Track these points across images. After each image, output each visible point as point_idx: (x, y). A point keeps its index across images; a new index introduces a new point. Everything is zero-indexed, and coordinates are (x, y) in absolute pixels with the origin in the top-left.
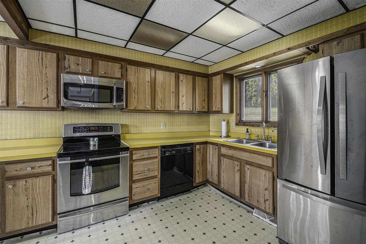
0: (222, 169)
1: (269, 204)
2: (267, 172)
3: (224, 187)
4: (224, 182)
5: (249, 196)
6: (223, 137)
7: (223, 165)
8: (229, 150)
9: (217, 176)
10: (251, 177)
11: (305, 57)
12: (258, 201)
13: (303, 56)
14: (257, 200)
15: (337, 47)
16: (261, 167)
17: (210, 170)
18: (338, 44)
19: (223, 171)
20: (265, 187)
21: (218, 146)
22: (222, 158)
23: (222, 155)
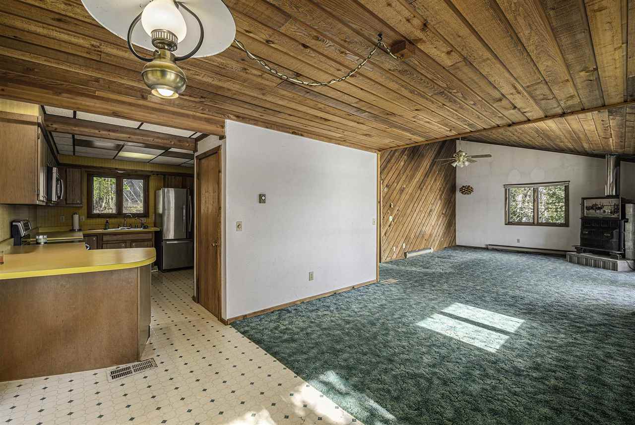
8: (114, 237)
16: (144, 241)
21: (97, 236)
22: (105, 245)
23: (104, 242)
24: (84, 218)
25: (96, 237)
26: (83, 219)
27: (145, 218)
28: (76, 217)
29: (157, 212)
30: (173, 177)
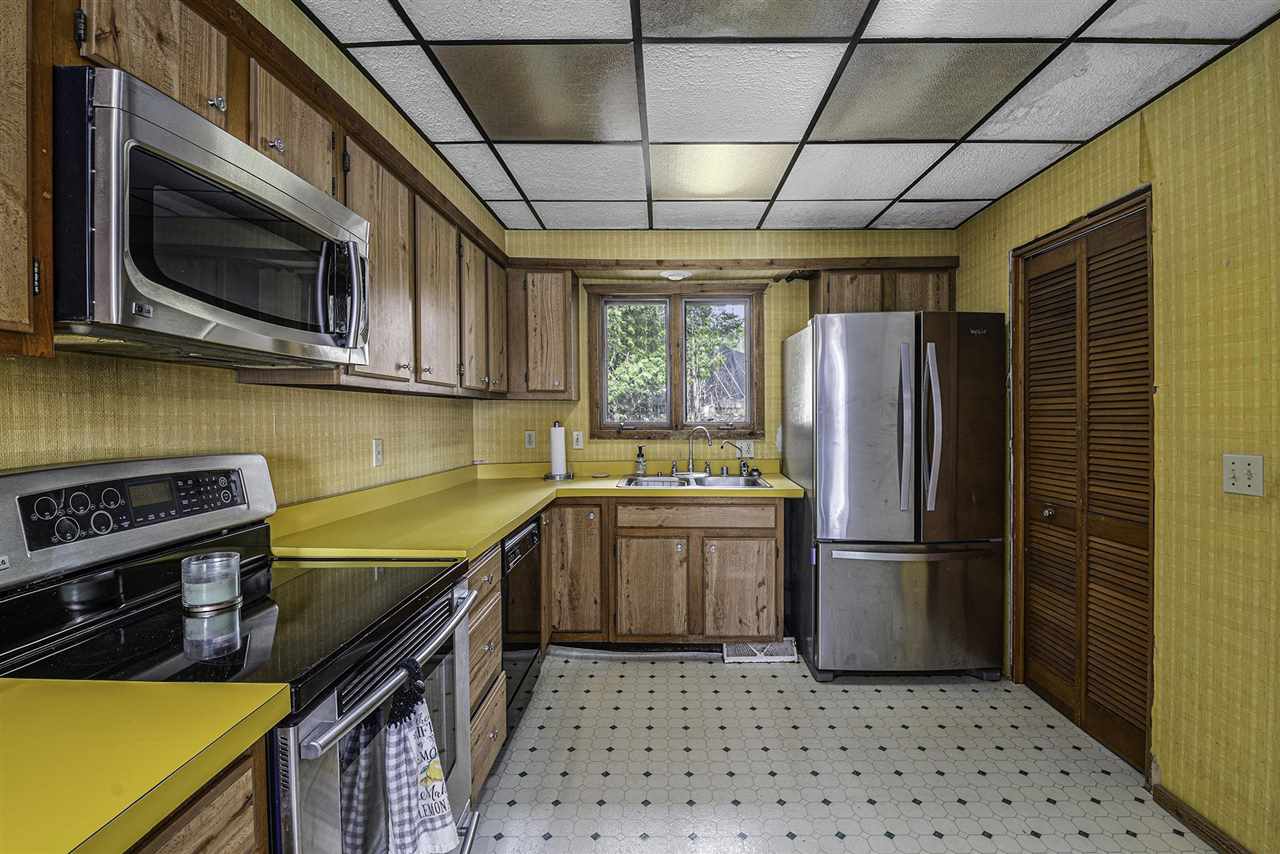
0: (625, 574)
1: (768, 617)
2: (764, 542)
3: (633, 628)
4: (630, 612)
5: (716, 620)
6: (558, 478)
7: (625, 561)
8: (652, 512)
9: (596, 602)
10: (722, 567)
11: (767, 284)
12: (740, 621)
13: (765, 281)
14: (737, 620)
15: (850, 286)
16: (747, 534)
17: (566, 591)
18: (852, 279)
19: (625, 581)
20: (760, 580)
21: (600, 506)
22: (624, 540)
23: (624, 532)
24: (581, 435)
25: (597, 510)
26: (581, 439)
27: (751, 442)
28: (558, 434)
29: (790, 418)
30: (848, 277)
